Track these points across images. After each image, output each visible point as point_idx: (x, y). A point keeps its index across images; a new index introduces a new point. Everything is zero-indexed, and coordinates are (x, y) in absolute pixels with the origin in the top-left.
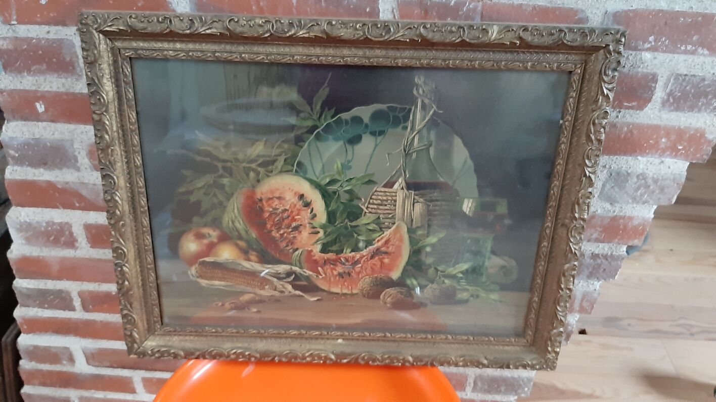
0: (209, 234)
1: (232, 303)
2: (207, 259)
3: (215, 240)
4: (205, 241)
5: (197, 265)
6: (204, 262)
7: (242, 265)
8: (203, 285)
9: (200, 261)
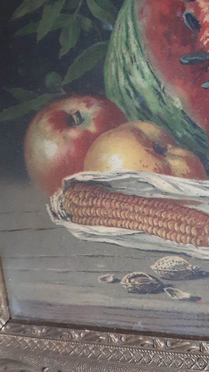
0: (78, 114)
1: (135, 277)
2: (79, 176)
3: (92, 128)
4: (73, 134)
5: (61, 192)
6: (74, 183)
7: (153, 186)
8: (76, 235)
9: (66, 182)
